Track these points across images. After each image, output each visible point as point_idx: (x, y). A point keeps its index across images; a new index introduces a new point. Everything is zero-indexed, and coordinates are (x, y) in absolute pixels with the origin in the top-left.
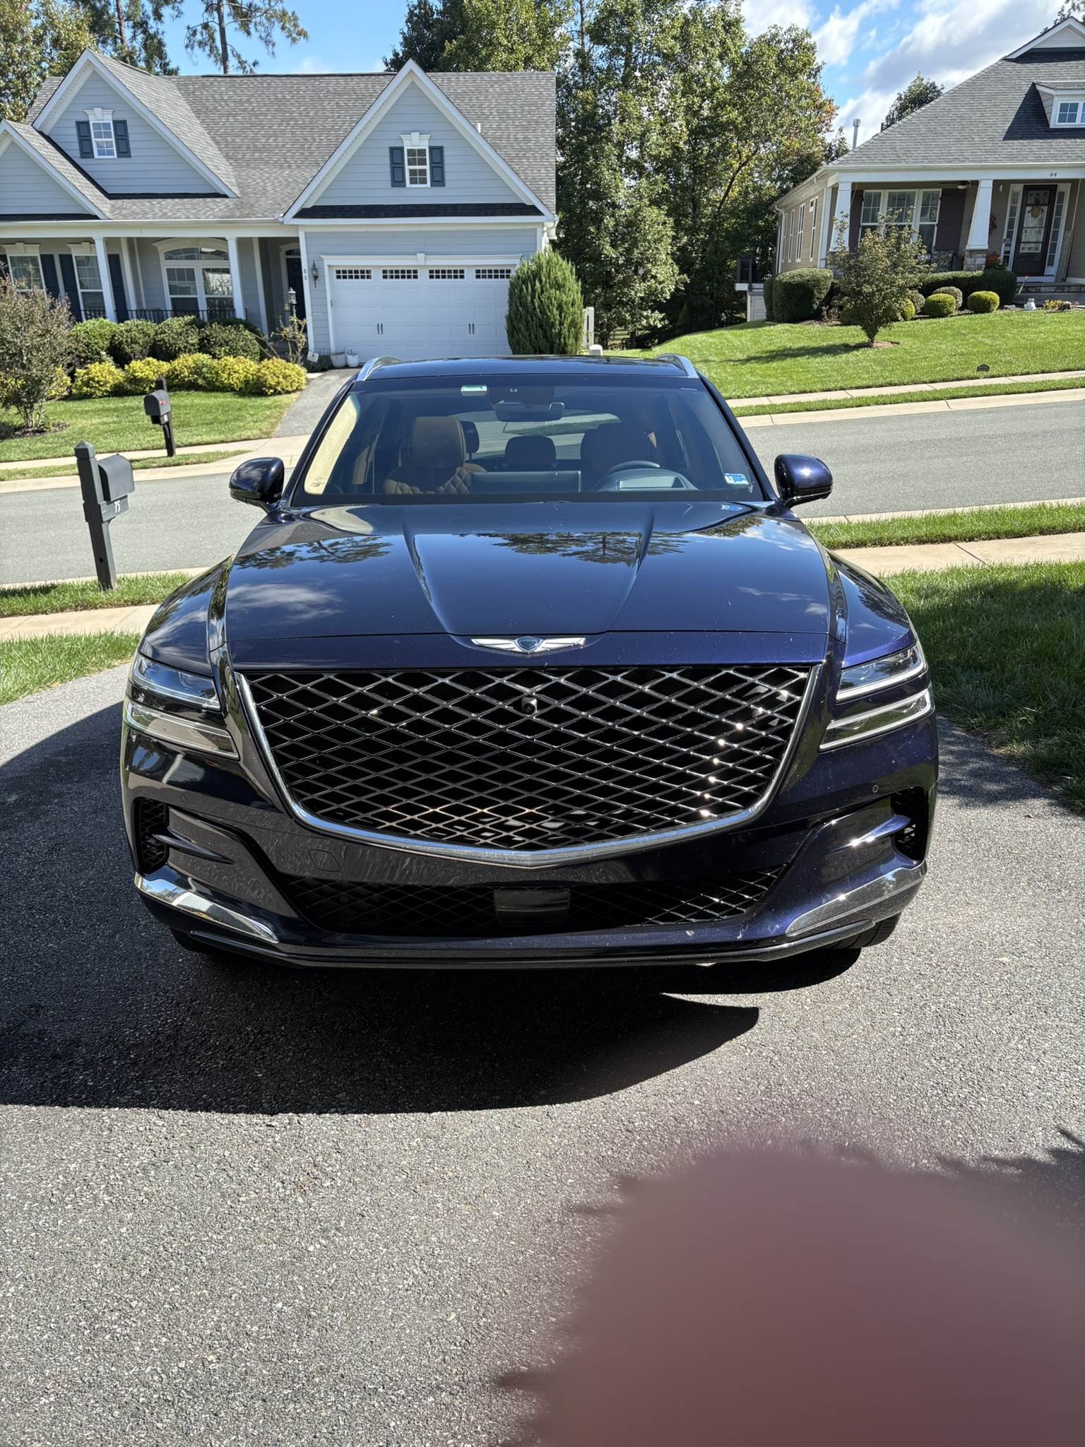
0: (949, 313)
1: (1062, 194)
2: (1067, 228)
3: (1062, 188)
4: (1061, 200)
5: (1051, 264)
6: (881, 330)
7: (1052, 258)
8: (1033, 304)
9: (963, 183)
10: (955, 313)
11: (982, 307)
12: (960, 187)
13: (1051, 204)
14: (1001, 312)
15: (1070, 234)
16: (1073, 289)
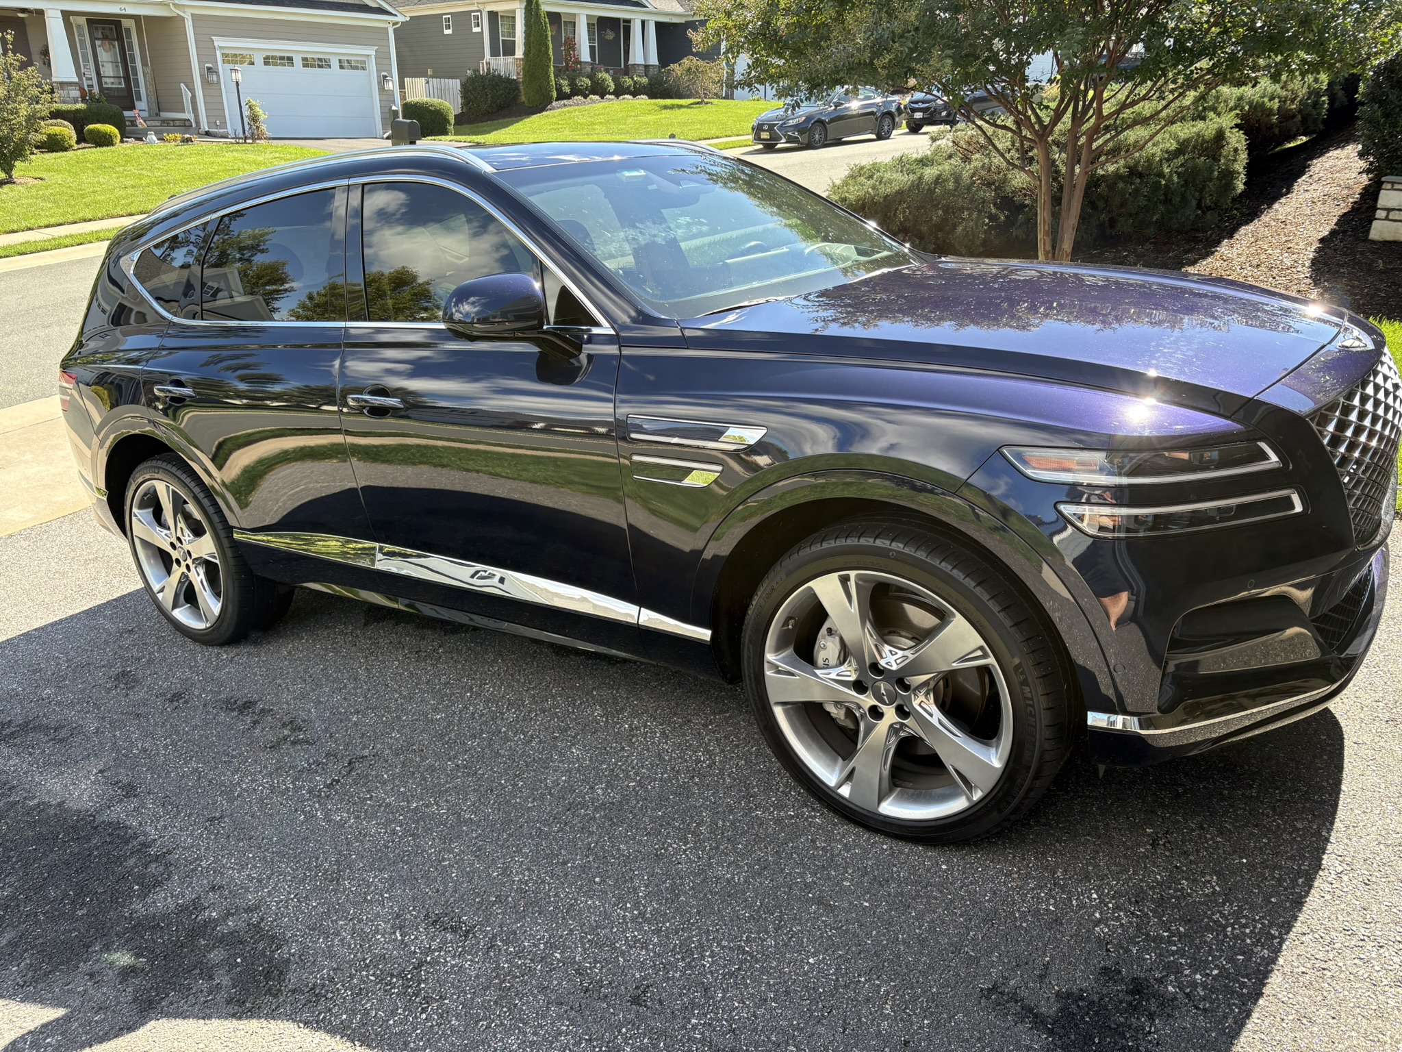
0: (71, 146)
1: (128, 30)
2: (144, 64)
3: (126, 23)
4: (129, 36)
5: (139, 99)
6: (17, 163)
7: (138, 93)
8: (154, 138)
9: (24, 10)
10: (76, 147)
11: (103, 141)
12: (20, 15)
13: (119, 38)
14: (124, 145)
15: (149, 70)
16: (178, 123)
